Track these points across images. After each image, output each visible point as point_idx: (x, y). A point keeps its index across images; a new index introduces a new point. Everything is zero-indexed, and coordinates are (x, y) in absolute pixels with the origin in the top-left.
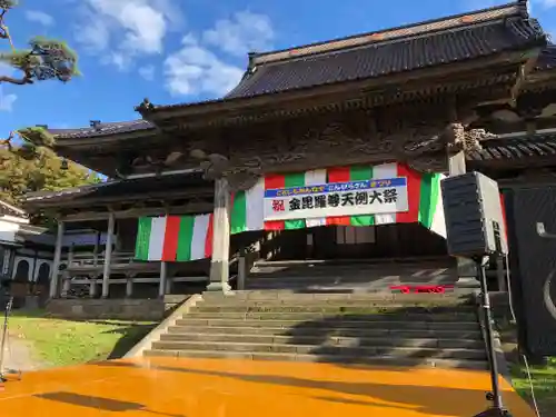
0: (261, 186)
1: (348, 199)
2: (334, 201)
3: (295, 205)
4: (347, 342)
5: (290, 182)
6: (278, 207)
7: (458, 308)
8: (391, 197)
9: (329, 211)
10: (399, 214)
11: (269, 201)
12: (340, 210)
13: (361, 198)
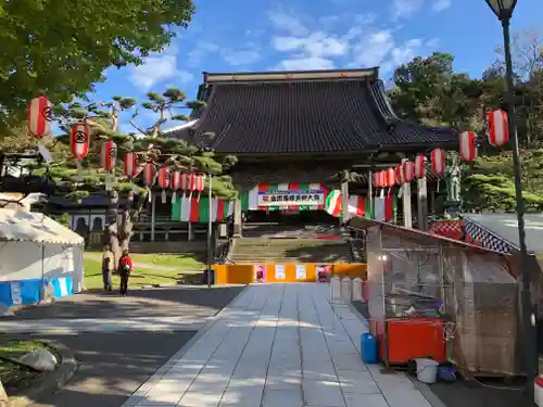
0: (256, 189)
1: (298, 198)
2: (292, 198)
3: (273, 199)
4: (308, 256)
5: (271, 188)
6: (265, 199)
7: (343, 245)
8: (317, 198)
9: (290, 203)
10: (320, 206)
11: (261, 197)
12: (294, 203)
13: (304, 198)
